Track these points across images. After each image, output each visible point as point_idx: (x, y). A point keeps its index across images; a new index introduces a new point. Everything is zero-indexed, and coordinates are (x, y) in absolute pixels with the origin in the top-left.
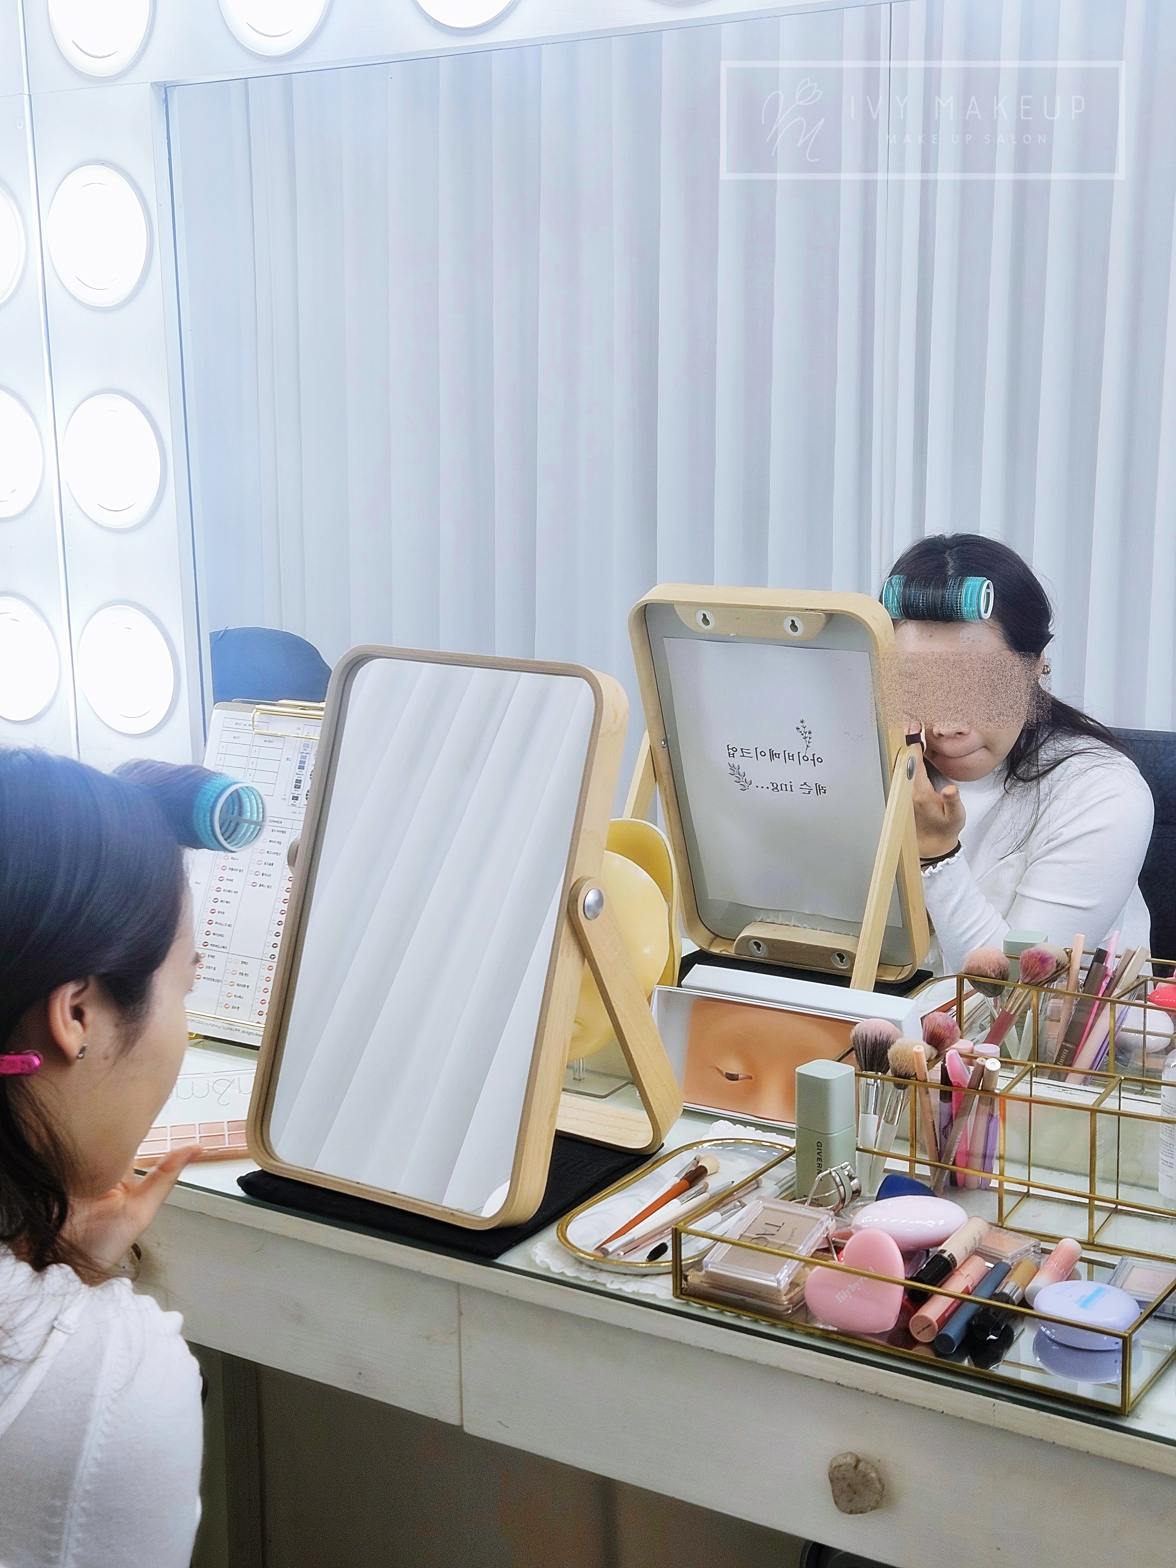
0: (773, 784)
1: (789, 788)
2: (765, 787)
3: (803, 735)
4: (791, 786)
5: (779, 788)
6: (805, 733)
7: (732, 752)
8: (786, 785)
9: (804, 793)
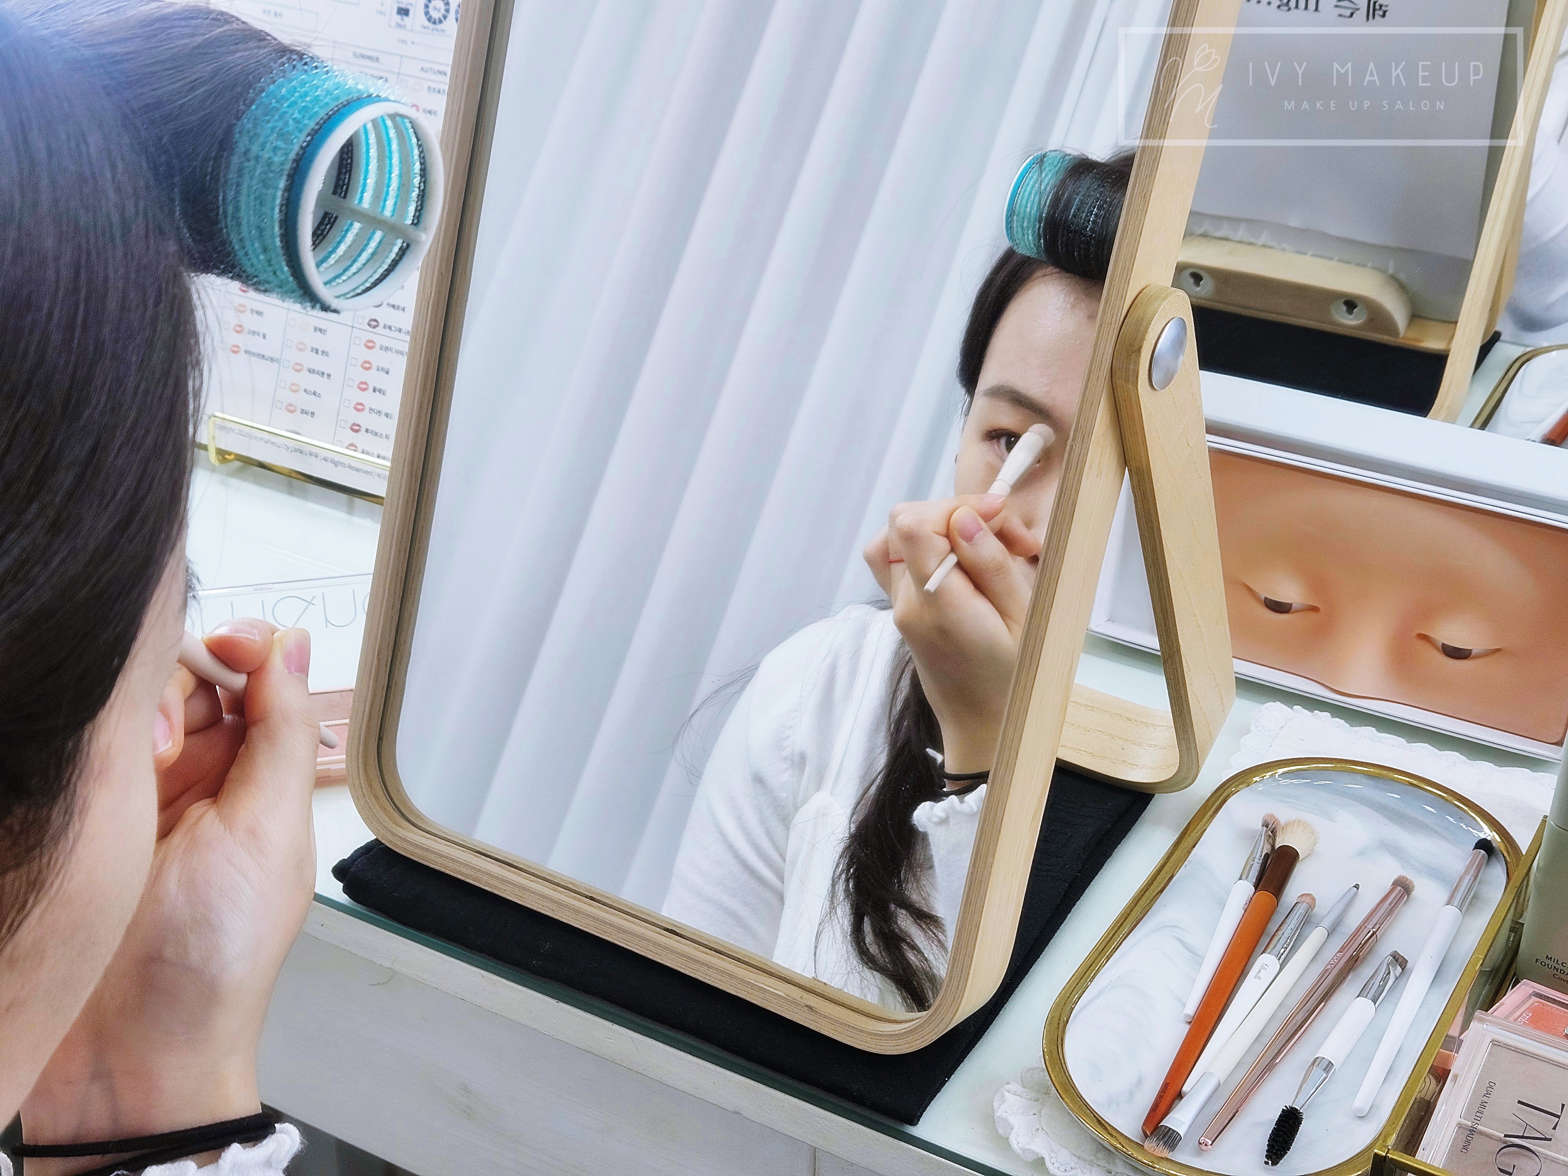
9: (1340, 15)
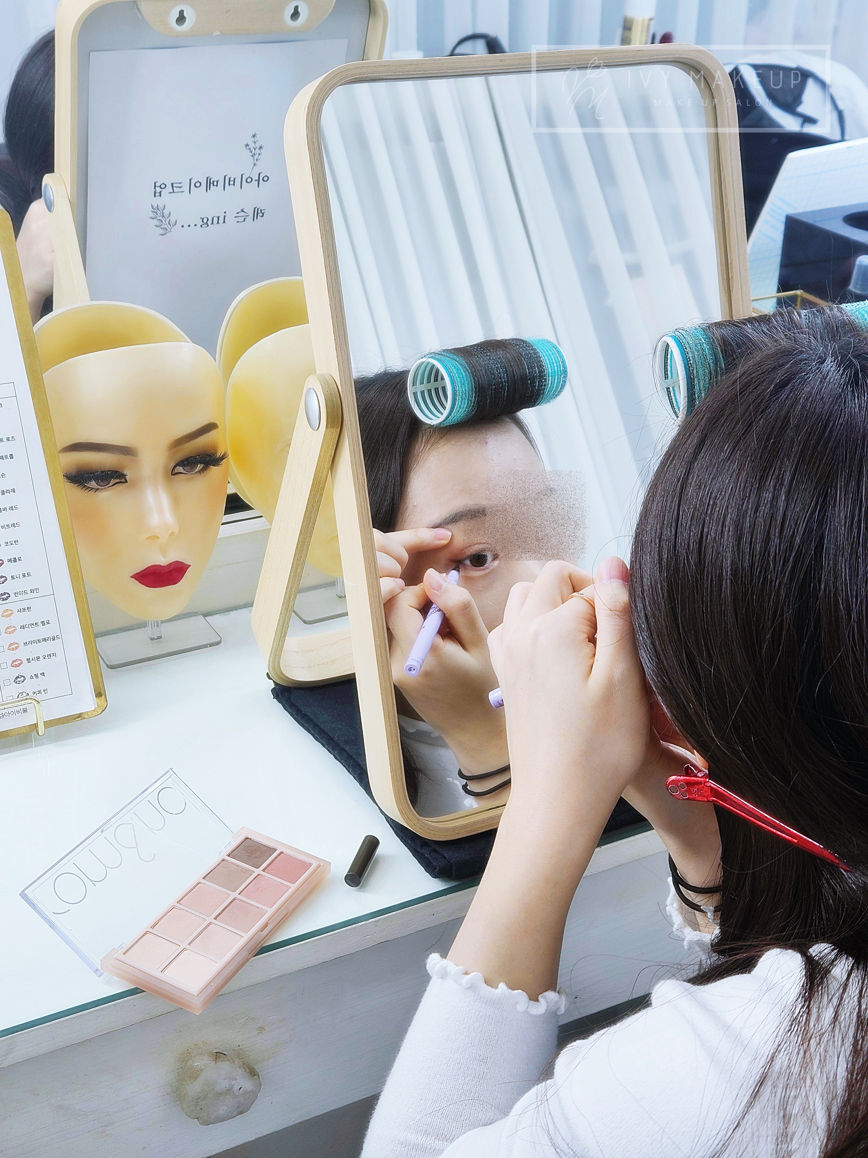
0: (203, 219)
1: (221, 220)
2: (192, 225)
3: (251, 152)
4: (225, 217)
5: (210, 223)
6: (255, 149)
7: (158, 189)
8: (218, 218)
9: (237, 222)
